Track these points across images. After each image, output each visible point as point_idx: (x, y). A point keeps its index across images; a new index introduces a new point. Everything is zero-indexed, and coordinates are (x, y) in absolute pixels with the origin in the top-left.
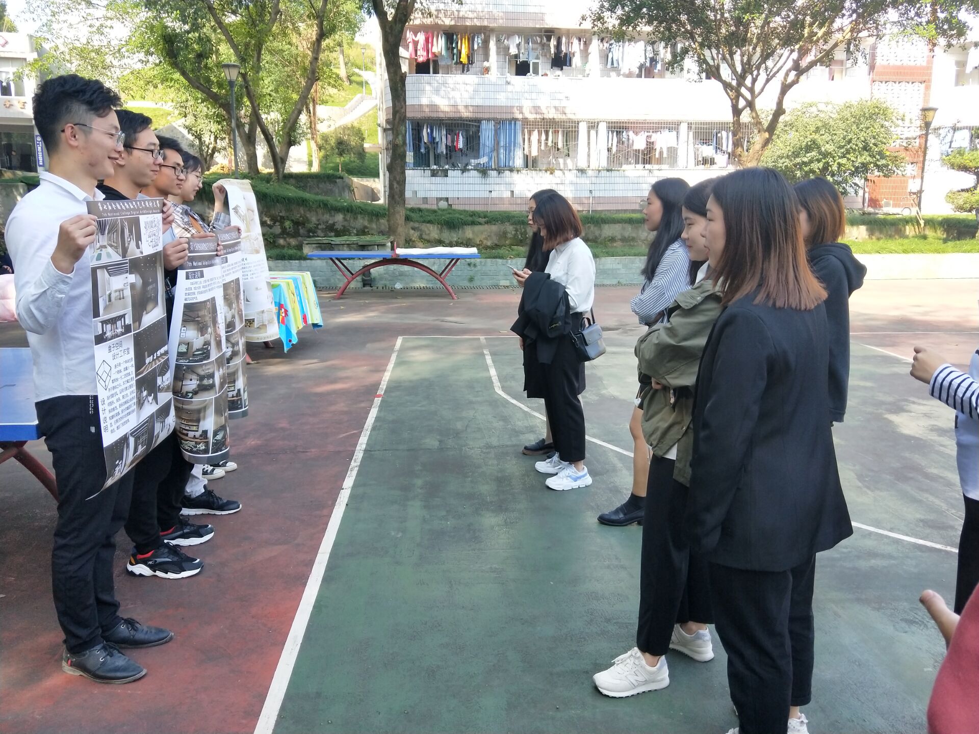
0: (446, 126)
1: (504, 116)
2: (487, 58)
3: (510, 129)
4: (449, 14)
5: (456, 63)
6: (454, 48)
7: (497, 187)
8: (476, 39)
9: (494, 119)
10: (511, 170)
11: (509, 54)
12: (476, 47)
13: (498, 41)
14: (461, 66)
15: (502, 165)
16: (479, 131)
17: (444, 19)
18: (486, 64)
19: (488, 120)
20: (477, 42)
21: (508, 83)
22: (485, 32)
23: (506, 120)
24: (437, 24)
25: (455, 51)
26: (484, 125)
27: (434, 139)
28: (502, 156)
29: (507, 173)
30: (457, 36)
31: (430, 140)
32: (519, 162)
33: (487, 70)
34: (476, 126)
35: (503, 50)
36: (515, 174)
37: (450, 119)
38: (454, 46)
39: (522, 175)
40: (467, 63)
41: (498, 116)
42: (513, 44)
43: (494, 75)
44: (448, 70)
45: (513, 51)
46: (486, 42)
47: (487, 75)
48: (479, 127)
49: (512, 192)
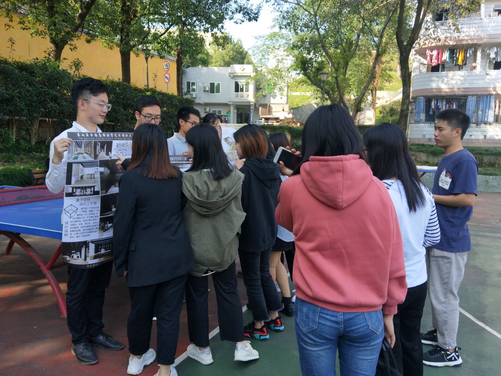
0: (446, 100)
1: (483, 93)
2: (475, 61)
3: (487, 101)
4: (453, 39)
5: (455, 65)
6: (454, 57)
7: (475, 133)
8: (469, 51)
9: (476, 95)
10: (486, 123)
11: (489, 58)
12: (468, 55)
13: (483, 51)
14: (458, 66)
15: (480, 121)
16: (466, 102)
17: (449, 42)
18: (474, 64)
19: (473, 95)
20: (470, 52)
21: (487, 74)
22: (475, 47)
23: (484, 95)
24: (445, 45)
25: (455, 58)
26: (470, 99)
27: (438, 106)
28: (480, 116)
29: (483, 125)
30: (457, 50)
31: (436, 107)
32: (491, 119)
33: (475, 68)
34: (464, 99)
35: (486, 56)
36: (488, 126)
37: (448, 96)
38: (454, 56)
39: (493, 127)
40: (462, 64)
41: (479, 93)
42: (493, 52)
43: (478, 70)
44: (450, 69)
45: (493, 56)
46: (475, 53)
47: (474, 71)
48: (466, 99)
49: (485, 136)
